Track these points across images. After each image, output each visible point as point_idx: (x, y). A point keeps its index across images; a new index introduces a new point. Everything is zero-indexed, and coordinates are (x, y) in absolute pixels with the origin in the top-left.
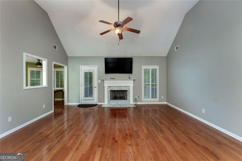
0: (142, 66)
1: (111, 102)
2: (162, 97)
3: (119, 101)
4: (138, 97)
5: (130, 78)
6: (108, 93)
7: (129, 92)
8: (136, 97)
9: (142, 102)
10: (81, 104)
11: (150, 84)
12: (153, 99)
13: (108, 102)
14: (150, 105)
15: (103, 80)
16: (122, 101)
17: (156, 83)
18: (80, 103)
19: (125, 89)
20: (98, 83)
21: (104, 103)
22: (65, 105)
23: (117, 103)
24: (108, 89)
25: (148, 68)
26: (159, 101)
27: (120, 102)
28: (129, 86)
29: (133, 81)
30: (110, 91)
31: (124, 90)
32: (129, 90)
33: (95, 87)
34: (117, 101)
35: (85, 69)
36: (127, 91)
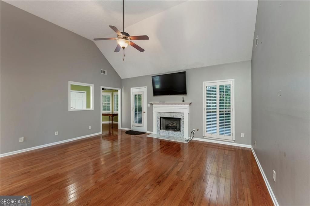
0: (204, 82)
1: (161, 133)
2: (242, 135)
3: (171, 132)
4: (198, 130)
5: (183, 101)
6: (157, 120)
7: (183, 120)
8: (194, 130)
9: (203, 137)
10: (132, 130)
11: (218, 110)
12: (222, 137)
13: (157, 132)
14: (214, 144)
15: (151, 104)
16: (173, 132)
17: (227, 110)
18: (131, 128)
19: (178, 116)
20: (148, 107)
21: (153, 131)
22: (119, 129)
23: (168, 134)
24: (157, 115)
25: (213, 84)
26: (235, 142)
27: (172, 134)
28: (184, 113)
29: (188, 105)
30: (160, 118)
31: (176, 117)
32: (183, 119)
33: (144, 112)
34: (168, 132)
35: (135, 91)
36: (180, 119)
